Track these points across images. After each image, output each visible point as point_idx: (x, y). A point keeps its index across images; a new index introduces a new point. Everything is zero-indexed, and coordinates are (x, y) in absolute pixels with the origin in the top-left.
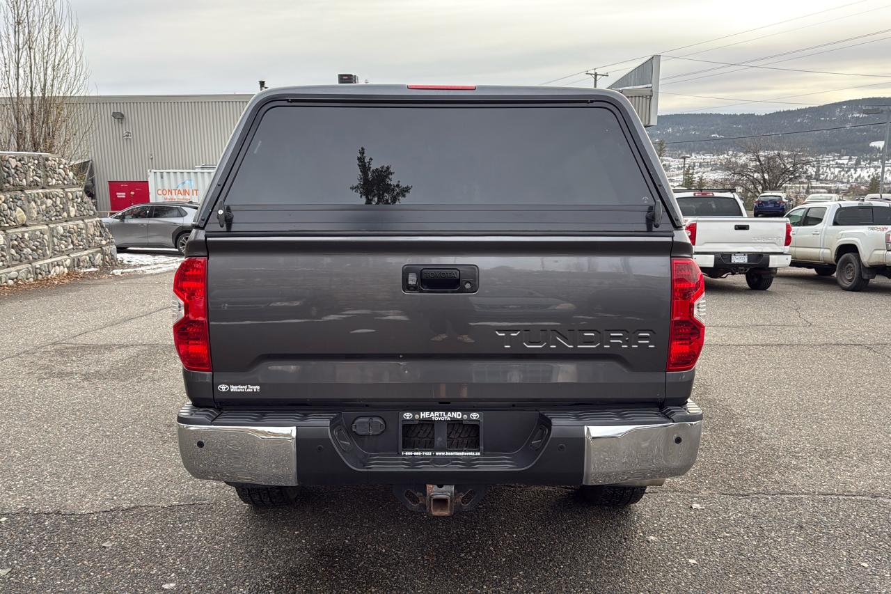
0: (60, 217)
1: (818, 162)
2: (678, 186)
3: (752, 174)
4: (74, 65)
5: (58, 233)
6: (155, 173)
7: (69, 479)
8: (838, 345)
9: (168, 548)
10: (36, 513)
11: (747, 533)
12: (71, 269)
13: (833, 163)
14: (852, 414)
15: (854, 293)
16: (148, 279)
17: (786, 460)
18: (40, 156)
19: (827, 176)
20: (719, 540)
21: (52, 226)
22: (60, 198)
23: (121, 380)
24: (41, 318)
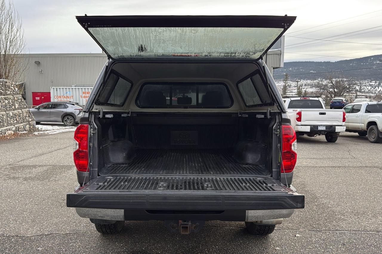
0: (11, 108)
1: (361, 84)
2: (295, 95)
3: (329, 89)
4: (19, 40)
5: (10, 115)
6: (54, 88)
7: (21, 222)
8: (366, 167)
9: (66, 250)
10: (7, 236)
11: (320, 247)
12: (15, 132)
13: (368, 84)
14: (371, 197)
15: (376, 144)
16: (50, 136)
17: (339, 216)
18: (3, 81)
19: (365, 90)
20: (307, 249)
21: (7, 112)
22: (12, 100)
23: (41, 181)
24: (3, 153)
